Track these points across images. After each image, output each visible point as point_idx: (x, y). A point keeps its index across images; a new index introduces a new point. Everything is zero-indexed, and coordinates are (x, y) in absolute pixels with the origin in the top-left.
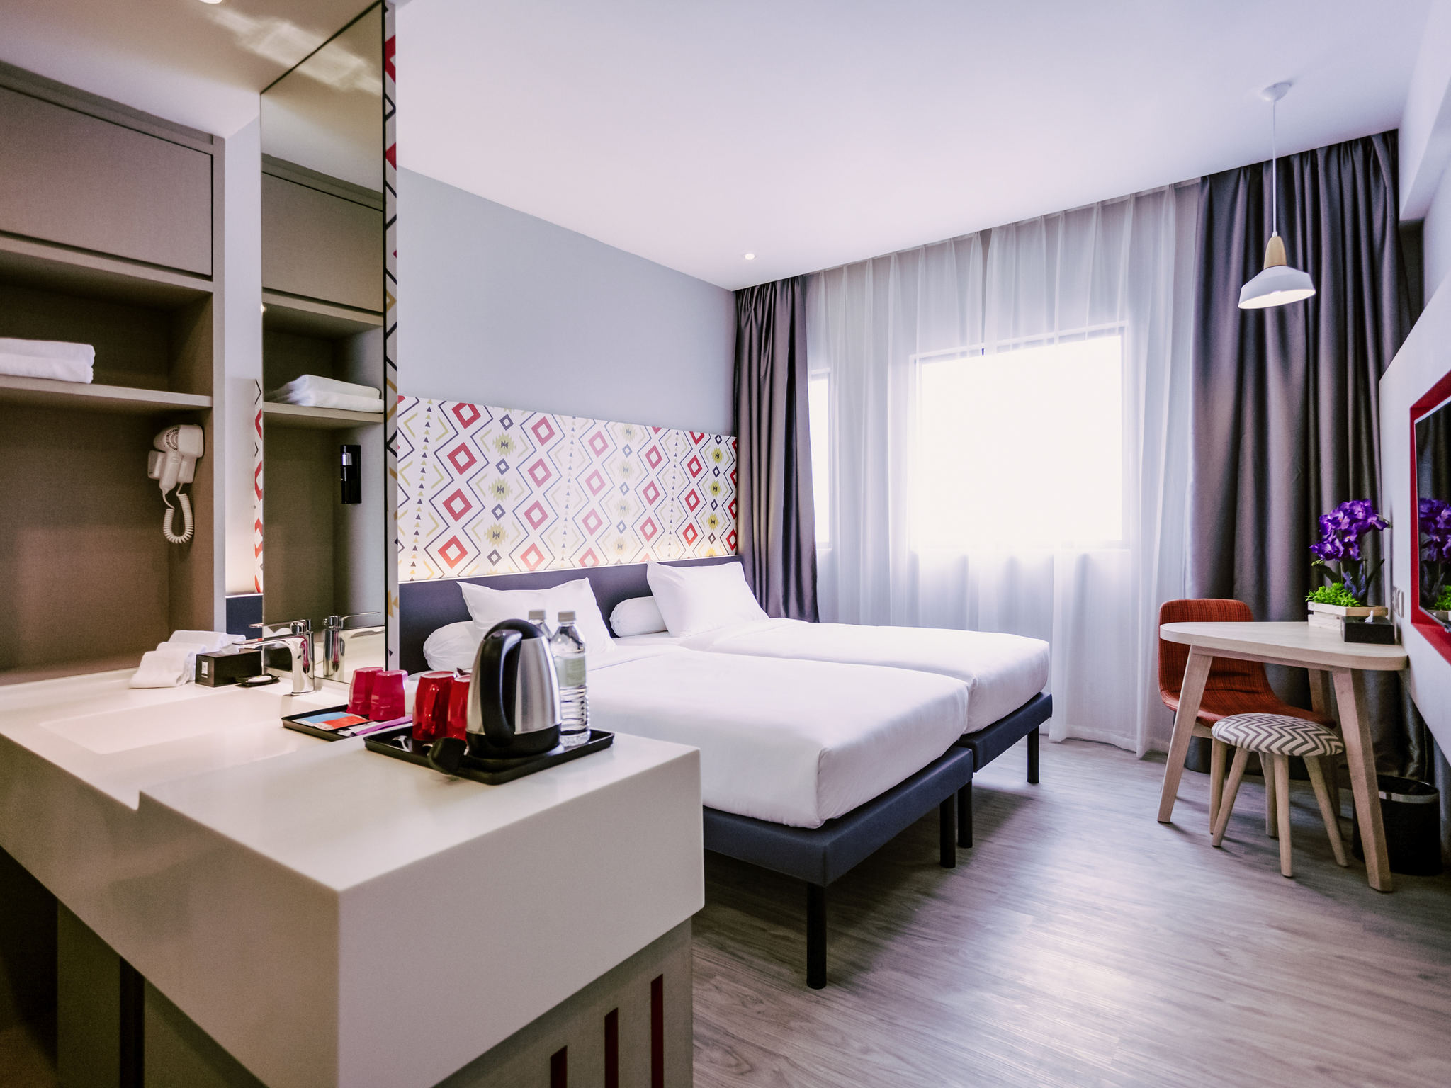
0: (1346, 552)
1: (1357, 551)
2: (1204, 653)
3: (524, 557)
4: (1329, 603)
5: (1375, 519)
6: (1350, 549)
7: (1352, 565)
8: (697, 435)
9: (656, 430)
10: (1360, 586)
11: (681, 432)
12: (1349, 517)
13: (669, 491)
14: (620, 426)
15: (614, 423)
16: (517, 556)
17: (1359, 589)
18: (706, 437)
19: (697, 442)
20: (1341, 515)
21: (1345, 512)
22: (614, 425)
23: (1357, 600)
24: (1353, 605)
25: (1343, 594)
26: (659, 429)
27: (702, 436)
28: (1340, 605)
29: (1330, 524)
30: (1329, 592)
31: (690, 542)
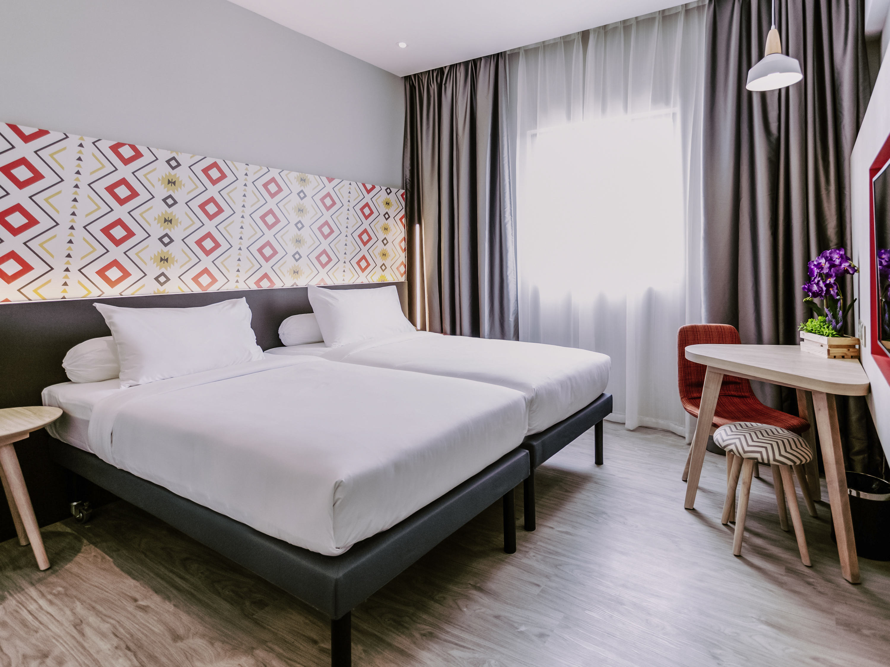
0: (828, 291)
1: (836, 291)
2: (717, 371)
3: (195, 279)
4: (815, 333)
5: (847, 264)
6: (831, 289)
7: (832, 303)
8: (369, 187)
9: (330, 180)
10: (838, 320)
11: (354, 184)
12: (829, 263)
13: (344, 229)
14: (294, 175)
15: (288, 172)
16: (188, 278)
17: (837, 323)
18: (377, 188)
19: (369, 192)
20: (823, 261)
21: (827, 259)
22: (288, 174)
23: (835, 331)
24: (833, 336)
25: (825, 326)
26: (333, 179)
27: (373, 187)
28: (823, 335)
29: (815, 268)
30: (815, 323)
31: (363, 270)
